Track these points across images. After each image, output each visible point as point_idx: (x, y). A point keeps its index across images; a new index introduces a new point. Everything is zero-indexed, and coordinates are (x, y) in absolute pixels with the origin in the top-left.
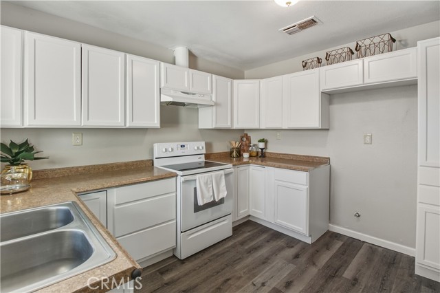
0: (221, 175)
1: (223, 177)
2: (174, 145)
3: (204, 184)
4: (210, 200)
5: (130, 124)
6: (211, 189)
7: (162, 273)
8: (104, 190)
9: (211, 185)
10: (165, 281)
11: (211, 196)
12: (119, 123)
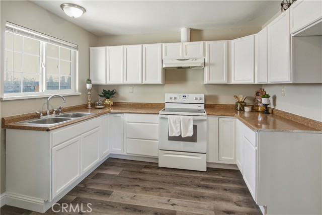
0: (189, 120)
1: (192, 121)
2: (177, 95)
3: (173, 122)
4: (178, 135)
5: (144, 82)
6: (179, 127)
7: (145, 167)
8: (123, 113)
9: (179, 125)
10: (141, 171)
11: (178, 132)
12: (139, 82)
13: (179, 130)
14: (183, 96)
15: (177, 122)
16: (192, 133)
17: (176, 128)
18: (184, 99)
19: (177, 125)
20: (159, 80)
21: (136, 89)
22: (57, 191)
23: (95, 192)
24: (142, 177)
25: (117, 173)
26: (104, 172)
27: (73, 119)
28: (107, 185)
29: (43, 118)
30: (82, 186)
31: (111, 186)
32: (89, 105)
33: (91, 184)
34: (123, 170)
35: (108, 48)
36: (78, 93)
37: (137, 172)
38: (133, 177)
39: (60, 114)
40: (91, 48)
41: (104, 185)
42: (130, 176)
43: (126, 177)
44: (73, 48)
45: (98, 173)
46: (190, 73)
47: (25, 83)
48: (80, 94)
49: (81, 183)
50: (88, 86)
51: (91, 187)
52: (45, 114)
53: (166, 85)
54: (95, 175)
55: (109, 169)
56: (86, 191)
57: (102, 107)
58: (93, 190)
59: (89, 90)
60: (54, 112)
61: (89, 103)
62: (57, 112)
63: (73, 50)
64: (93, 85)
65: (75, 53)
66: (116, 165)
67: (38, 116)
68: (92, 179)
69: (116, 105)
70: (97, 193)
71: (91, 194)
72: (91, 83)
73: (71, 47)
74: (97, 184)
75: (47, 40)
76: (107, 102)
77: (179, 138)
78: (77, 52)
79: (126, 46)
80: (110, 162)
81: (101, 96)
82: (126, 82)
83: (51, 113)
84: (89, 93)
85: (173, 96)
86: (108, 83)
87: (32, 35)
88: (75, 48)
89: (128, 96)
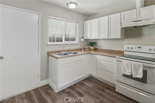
2: (134, 46)
3: (126, 65)
4: (129, 74)
5: (110, 38)
6: (130, 69)
7: (107, 88)
8: (96, 54)
9: (130, 67)
10: (104, 90)
11: (130, 73)
12: (107, 37)
13: (130, 71)
14: (139, 47)
15: (129, 65)
16: (142, 76)
17: (128, 69)
18: (139, 50)
19: (129, 67)
20: (119, 36)
21: (106, 42)
22: (61, 85)
23: (77, 92)
24: (103, 93)
25: (91, 86)
26: (85, 83)
27: (70, 54)
28: (84, 90)
29: (61, 53)
30: (73, 86)
31: (85, 92)
32: (83, 49)
33: (77, 87)
34: (94, 85)
35: (91, 20)
36: (78, 43)
37: (101, 89)
38: (98, 92)
39: (69, 52)
40: (84, 22)
41: (83, 90)
42: (96, 90)
43: (94, 90)
44: (76, 23)
45: (82, 83)
46: (145, 30)
47: (57, 38)
48: (79, 43)
49: (74, 85)
50: (82, 40)
51: (77, 89)
52: (62, 51)
53: (125, 39)
54: (81, 83)
55: (88, 82)
56: (74, 90)
57: (88, 50)
58: (77, 90)
59: (83, 42)
60: (66, 51)
61: (83, 48)
62: (68, 51)
63: (76, 24)
64: (84, 39)
65: (77, 25)
66: (92, 81)
67: (60, 52)
68: (79, 84)
69: (95, 50)
70: (78, 93)
71: (75, 92)
72: (83, 38)
73: (75, 22)
74: (80, 88)
75: (64, 21)
76: (91, 48)
77: (131, 77)
78: (78, 24)
79: (99, 18)
80: (90, 79)
81: (88, 45)
82: (100, 38)
83: (65, 51)
84: (83, 43)
85: (130, 46)
86: (92, 38)
87: (58, 19)
88: (77, 23)
89: (102, 45)
